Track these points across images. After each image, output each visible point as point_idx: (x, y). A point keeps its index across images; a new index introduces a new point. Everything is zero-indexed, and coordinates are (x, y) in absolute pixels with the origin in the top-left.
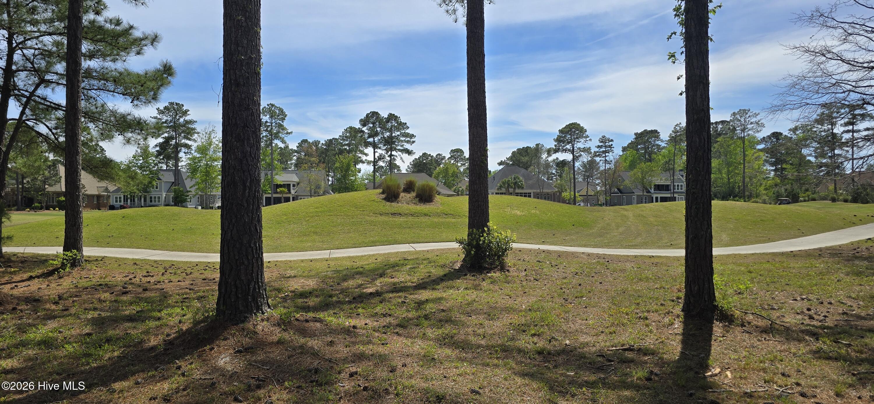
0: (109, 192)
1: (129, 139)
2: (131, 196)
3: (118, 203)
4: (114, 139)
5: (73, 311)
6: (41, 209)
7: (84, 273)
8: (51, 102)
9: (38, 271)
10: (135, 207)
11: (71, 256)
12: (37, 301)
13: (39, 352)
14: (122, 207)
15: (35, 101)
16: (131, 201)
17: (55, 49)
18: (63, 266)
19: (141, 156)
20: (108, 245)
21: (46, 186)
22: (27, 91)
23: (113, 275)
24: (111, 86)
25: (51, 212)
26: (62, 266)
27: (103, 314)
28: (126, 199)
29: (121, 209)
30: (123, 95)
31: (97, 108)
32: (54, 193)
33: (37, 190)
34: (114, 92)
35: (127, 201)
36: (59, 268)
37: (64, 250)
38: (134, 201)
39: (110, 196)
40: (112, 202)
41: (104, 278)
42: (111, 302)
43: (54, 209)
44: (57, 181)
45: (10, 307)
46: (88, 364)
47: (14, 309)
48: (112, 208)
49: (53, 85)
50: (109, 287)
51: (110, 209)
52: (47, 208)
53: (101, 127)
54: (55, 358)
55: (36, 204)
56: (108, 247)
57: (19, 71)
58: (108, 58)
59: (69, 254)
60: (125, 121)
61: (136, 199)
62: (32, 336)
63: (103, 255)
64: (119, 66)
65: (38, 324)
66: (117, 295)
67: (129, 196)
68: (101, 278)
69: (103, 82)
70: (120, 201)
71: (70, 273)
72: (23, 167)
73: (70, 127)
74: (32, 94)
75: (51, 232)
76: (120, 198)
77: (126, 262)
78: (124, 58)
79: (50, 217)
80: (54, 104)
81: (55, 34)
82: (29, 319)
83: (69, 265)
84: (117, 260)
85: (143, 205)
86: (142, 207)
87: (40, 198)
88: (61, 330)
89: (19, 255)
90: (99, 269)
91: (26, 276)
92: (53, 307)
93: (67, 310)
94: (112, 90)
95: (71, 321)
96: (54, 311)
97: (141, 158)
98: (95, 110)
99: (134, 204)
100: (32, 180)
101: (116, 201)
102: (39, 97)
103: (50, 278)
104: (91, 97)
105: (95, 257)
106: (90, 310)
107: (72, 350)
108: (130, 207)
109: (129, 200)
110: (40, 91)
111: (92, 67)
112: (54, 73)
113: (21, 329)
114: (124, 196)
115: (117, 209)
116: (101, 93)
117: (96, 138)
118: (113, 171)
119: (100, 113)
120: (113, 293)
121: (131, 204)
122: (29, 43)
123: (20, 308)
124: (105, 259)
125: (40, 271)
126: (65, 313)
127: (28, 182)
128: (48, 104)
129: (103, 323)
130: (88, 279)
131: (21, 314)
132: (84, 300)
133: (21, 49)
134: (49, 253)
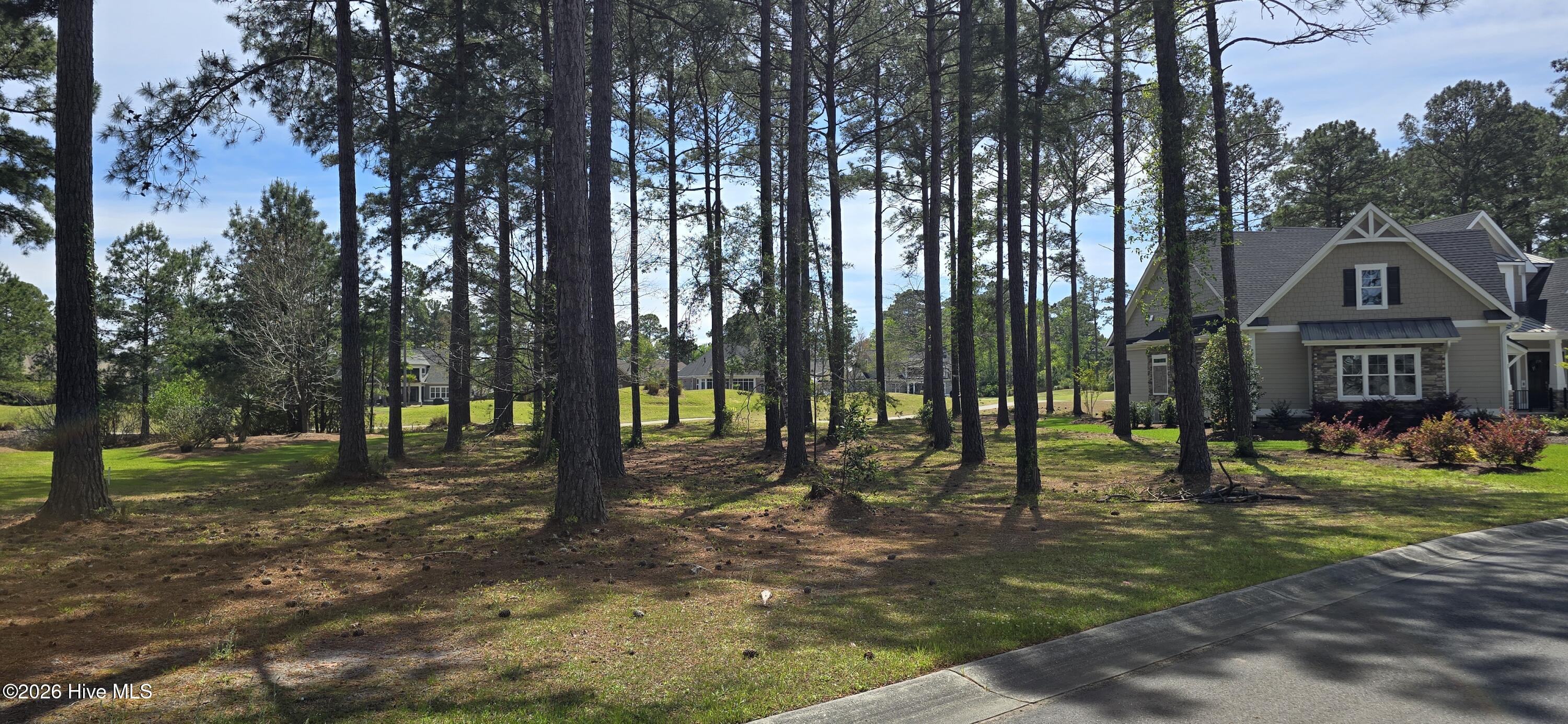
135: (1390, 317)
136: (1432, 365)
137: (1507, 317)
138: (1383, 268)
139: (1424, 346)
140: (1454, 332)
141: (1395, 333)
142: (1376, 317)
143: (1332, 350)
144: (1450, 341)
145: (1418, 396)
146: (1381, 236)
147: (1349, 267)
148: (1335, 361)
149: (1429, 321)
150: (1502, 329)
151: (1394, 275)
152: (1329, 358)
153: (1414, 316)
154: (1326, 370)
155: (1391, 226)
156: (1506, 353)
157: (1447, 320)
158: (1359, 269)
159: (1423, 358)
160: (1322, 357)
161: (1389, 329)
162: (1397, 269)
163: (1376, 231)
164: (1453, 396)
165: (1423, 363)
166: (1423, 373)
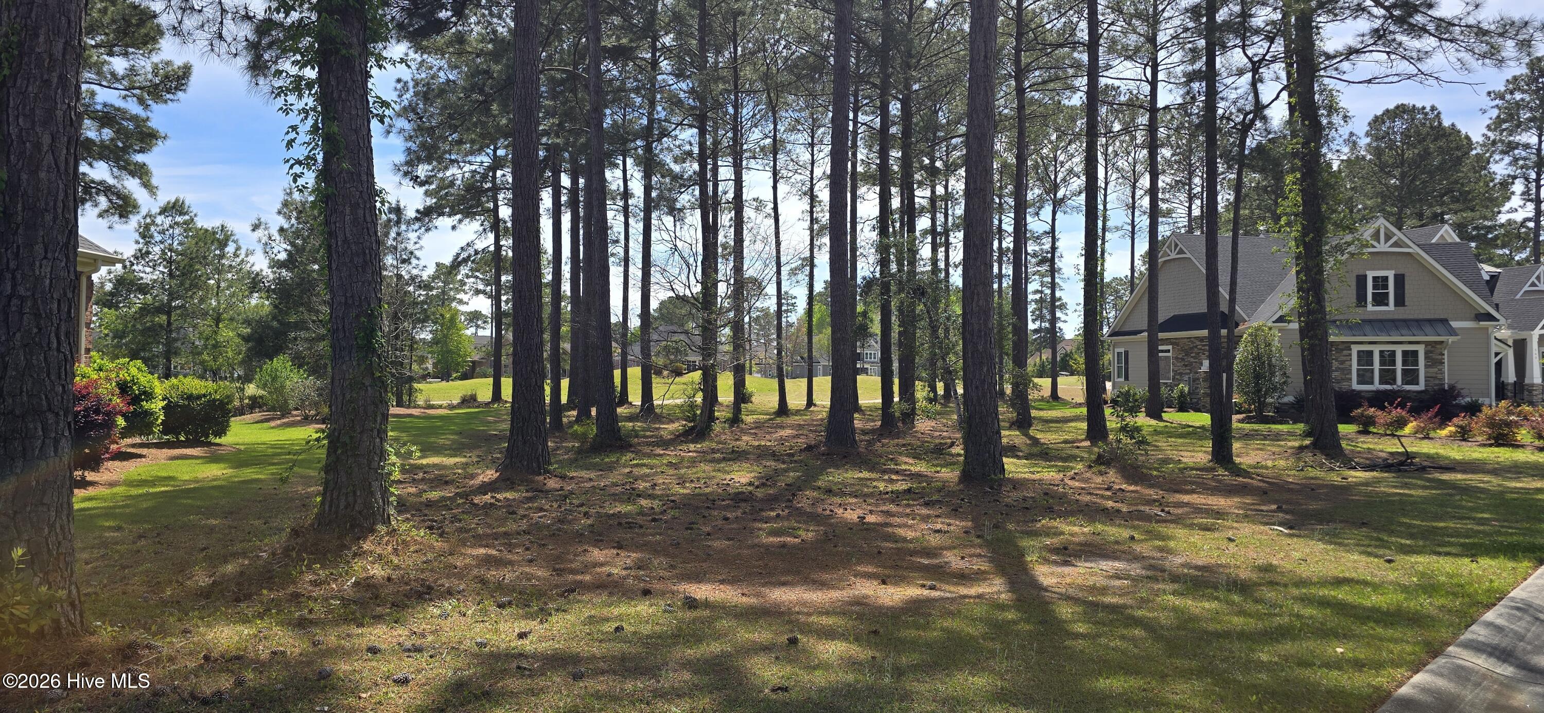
135: (1396, 317)
136: (1434, 360)
137: (1494, 319)
138: (1390, 274)
139: (1427, 344)
140: (1453, 332)
141: (1403, 332)
142: (1384, 317)
143: (1347, 346)
144: (1451, 339)
145: (1421, 387)
146: (1391, 246)
147: (1361, 273)
148: (1350, 355)
149: (1430, 321)
150: (1490, 330)
151: (1400, 280)
152: (1345, 352)
153: (1416, 317)
154: (1342, 362)
155: (1400, 239)
156: (1494, 350)
157: (1444, 321)
158: (1370, 275)
159: (1426, 353)
160: (1340, 351)
161: (1397, 328)
162: (1403, 276)
163: (1386, 241)
164: (1452, 388)
165: (1426, 358)
166: (1426, 366)
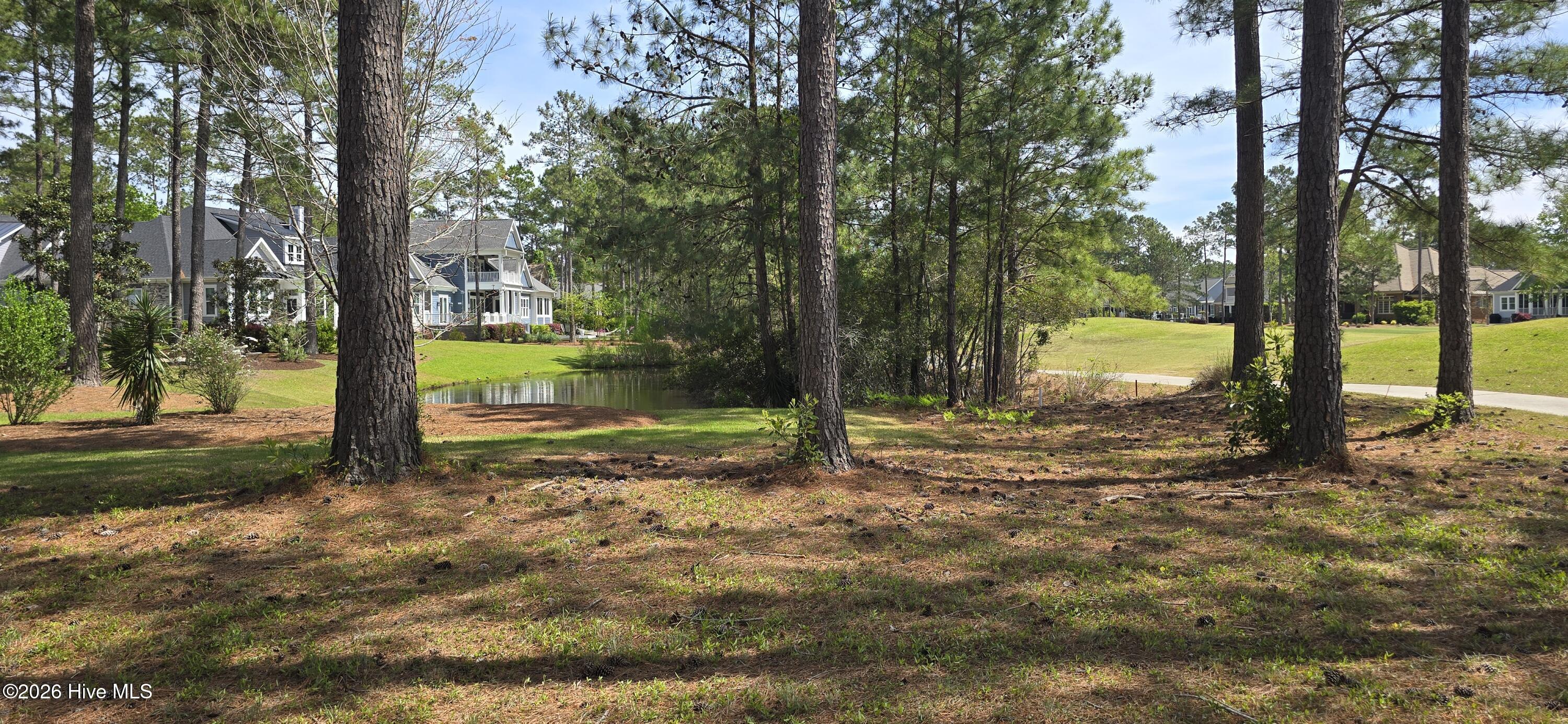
0: (1490, 289)
1: (1555, 180)
2: (1535, 296)
3: (1508, 309)
4: (1522, 184)
5: (1475, 499)
6: (1367, 322)
7: (1476, 435)
8: (1406, 133)
9: (1394, 426)
10: (1543, 317)
11: (1453, 403)
12: (1408, 473)
13: (1432, 560)
14: (1517, 318)
15: (1381, 136)
16: (1535, 306)
17: (1411, 37)
18: (1438, 419)
19: (1556, 215)
20: (1508, 387)
21: (1376, 283)
22: (1367, 120)
23: (1534, 445)
24: (1521, 82)
25: (1384, 326)
26: (1435, 419)
27: (1538, 515)
28: (1524, 301)
29: (1515, 321)
30: (1547, 94)
31: (1488, 129)
32: (1388, 294)
33: (1361, 291)
34: (1527, 92)
35: (1527, 306)
36: (1431, 423)
37: (1438, 393)
38: (1542, 305)
39: (1491, 297)
40: (1496, 307)
41: (1518, 449)
42: (1547, 494)
43: (1389, 323)
44: (1393, 274)
45: (1368, 479)
46: (1534, 601)
47: (1374, 483)
48: (1496, 319)
49: (1411, 101)
50: (1531, 466)
51: (1492, 322)
52: (1378, 322)
53: (1498, 163)
54: (1467, 577)
55: (1360, 315)
56: (1509, 391)
57: (1355, 88)
58: (1511, 30)
59: (1449, 398)
60: (1550, 145)
61: (1546, 301)
62: (1415, 532)
63: (1503, 406)
64: (1535, 39)
65: (1421, 514)
66: (1556, 483)
67: (1530, 296)
68: (1511, 447)
69: (1503, 77)
70: (1512, 307)
71: (1450, 432)
72: (1357, 249)
73: (1449, 170)
74: (1376, 123)
75: (1399, 361)
76: (1512, 300)
77: (1552, 422)
78: (1544, 22)
79: (1390, 336)
80: (1413, 134)
81: (1413, 11)
82: (1403, 503)
83: (1449, 419)
84: (1533, 416)
85: (1560, 313)
86: (1558, 316)
87: (1365, 303)
88: (1465, 530)
89: (1354, 396)
90: (1505, 431)
91: (1376, 431)
92: (1439, 489)
93: (1464, 497)
94: (1524, 88)
95: (1478, 517)
96: (1440, 495)
97: (1556, 219)
98: (1486, 134)
99: (1541, 312)
100: (1353, 273)
101: (1505, 307)
102: (1386, 126)
103: (1417, 438)
104: (1478, 111)
105: (1488, 408)
106: (1509, 503)
107: (1492, 569)
108: (1534, 318)
109: (1530, 305)
110: (1389, 118)
111: (1480, 54)
112: (1413, 79)
113: (1395, 518)
114: (1521, 296)
115: (1507, 321)
116: (1500, 99)
117: (1487, 186)
118: (1526, 247)
119: (1496, 138)
120: (1545, 478)
121: (1535, 312)
122: (1371, 37)
123: (1382, 482)
124: (1508, 413)
125: (1398, 425)
126: (1463, 502)
127: (1346, 277)
128: (1402, 135)
129: (1541, 532)
130: (1486, 448)
131: (1387, 493)
132: (1492, 484)
133: (1359, 49)
134: (1402, 396)
